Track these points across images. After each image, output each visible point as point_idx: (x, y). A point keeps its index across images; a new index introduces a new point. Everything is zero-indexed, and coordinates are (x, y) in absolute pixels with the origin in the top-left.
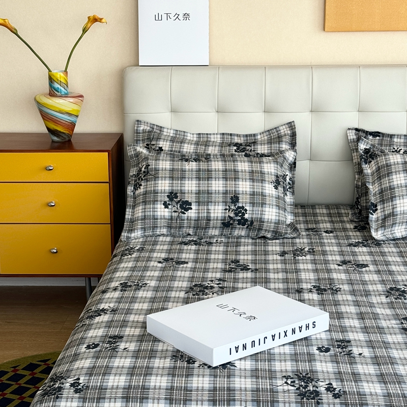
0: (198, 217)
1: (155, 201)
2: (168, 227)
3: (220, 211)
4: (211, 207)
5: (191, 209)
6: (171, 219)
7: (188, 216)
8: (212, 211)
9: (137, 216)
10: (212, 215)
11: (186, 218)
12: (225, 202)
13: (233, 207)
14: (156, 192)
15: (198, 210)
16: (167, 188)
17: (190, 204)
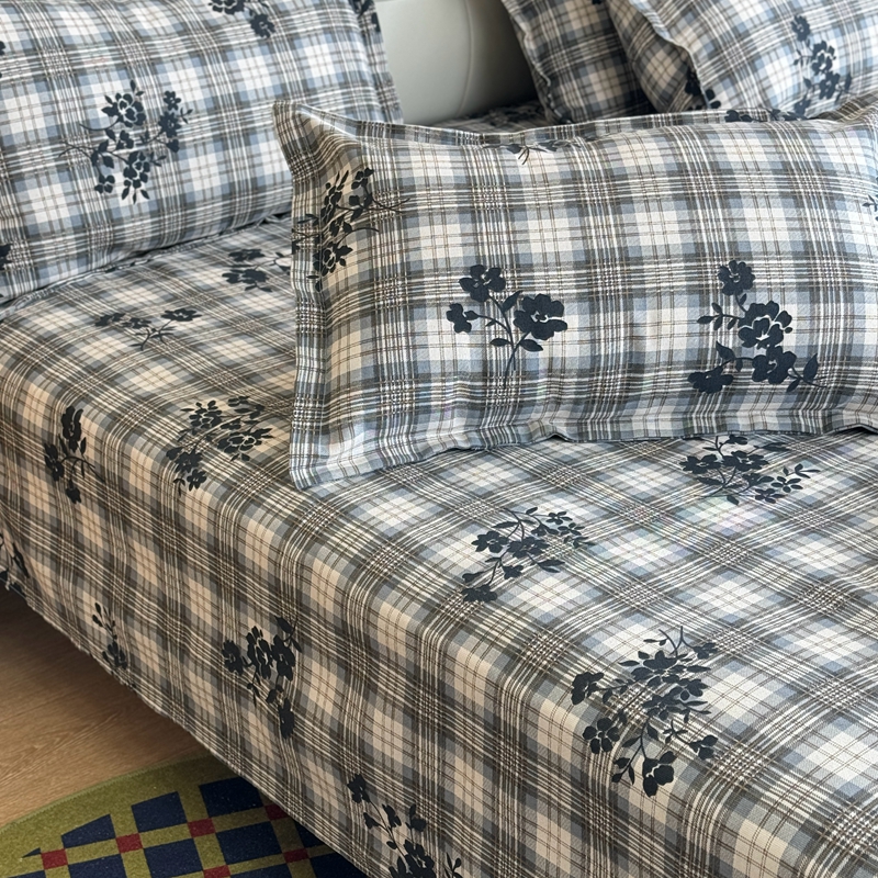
0: (595, 358)
1: (413, 308)
2: (472, 407)
3: (682, 329)
4: (645, 316)
5: (563, 326)
6: (485, 373)
7: (551, 359)
8: (648, 331)
9: (343, 371)
10: (649, 346)
11: (543, 366)
12: (699, 292)
13: (732, 310)
14: (411, 272)
15: (592, 329)
16: (457, 253)
17: (558, 308)
